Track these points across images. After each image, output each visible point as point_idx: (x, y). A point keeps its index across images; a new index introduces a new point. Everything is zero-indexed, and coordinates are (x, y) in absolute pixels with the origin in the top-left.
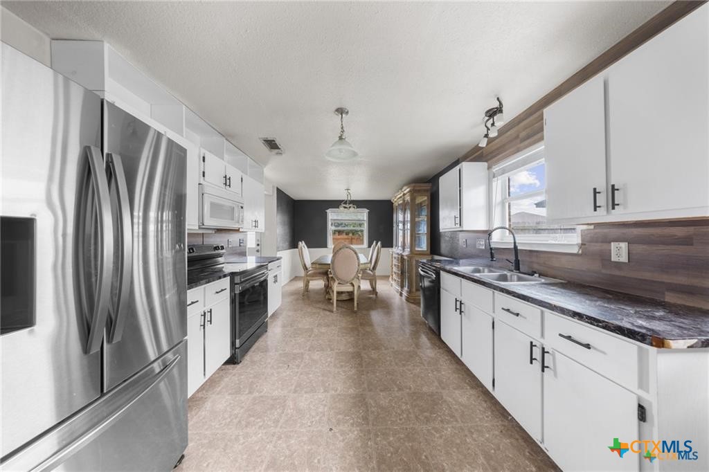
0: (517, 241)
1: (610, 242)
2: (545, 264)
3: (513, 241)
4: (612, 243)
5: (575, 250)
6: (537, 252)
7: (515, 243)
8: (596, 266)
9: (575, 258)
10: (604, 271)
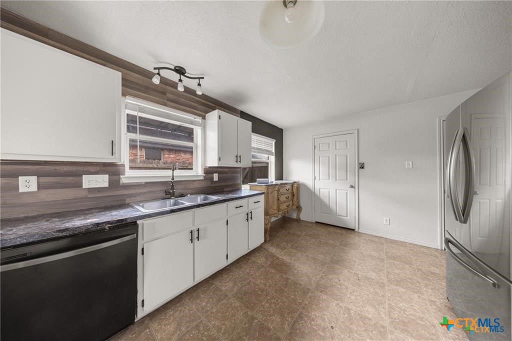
0: (174, 175)
1: (213, 173)
2: (186, 188)
3: (171, 175)
4: (214, 174)
5: (202, 178)
6: (180, 181)
7: (173, 176)
8: (209, 184)
9: (201, 182)
10: (212, 185)
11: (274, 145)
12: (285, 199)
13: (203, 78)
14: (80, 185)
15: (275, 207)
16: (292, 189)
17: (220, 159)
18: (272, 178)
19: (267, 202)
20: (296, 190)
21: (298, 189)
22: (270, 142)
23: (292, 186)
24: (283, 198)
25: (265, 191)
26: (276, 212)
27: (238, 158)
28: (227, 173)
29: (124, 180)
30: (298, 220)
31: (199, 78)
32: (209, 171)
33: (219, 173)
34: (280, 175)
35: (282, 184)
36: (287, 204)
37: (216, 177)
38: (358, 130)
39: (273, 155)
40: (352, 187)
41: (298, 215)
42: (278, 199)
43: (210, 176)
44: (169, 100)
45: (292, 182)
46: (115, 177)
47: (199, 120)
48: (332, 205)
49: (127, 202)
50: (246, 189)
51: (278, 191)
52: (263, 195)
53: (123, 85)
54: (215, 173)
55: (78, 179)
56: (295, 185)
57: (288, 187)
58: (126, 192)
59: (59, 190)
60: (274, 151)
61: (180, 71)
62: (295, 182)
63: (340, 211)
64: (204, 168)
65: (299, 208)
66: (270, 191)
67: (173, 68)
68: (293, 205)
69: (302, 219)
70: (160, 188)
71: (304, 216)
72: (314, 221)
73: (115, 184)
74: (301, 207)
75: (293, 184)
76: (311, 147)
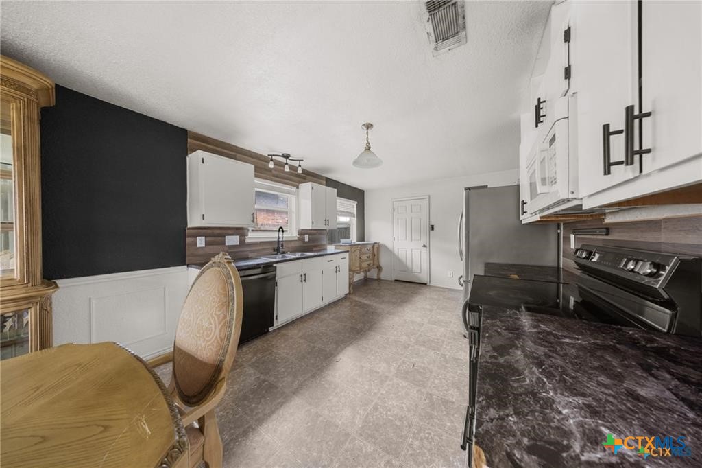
11: (355, 206)
12: (366, 258)
13: (302, 160)
14: (224, 243)
15: (357, 265)
16: (373, 250)
17: (313, 223)
18: (354, 238)
19: (351, 259)
20: (376, 250)
21: (378, 249)
22: (352, 204)
23: (373, 247)
24: (364, 257)
25: (349, 250)
26: (358, 269)
27: (327, 222)
28: (315, 234)
29: (248, 240)
30: (379, 280)
31: (300, 160)
32: (302, 233)
33: (309, 234)
34: (361, 237)
35: (363, 244)
36: (368, 263)
37: (307, 238)
38: (429, 196)
39: (354, 217)
40: (425, 246)
41: (379, 274)
42: (360, 258)
43: (302, 237)
44: (274, 176)
45: (373, 242)
46: (242, 238)
47: (294, 189)
48: (409, 264)
49: (250, 256)
50: (331, 249)
51: (360, 250)
52: (348, 253)
53: (255, 171)
54: (307, 234)
55: (223, 238)
56: (376, 246)
57: (370, 247)
58: (248, 249)
59: (215, 247)
60: (355, 213)
61: (286, 156)
62: (375, 243)
63: (415, 269)
64: (299, 231)
65: (379, 268)
66: (353, 250)
67: (281, 154)
68: (373, 265)
69: (382, 278)
70: (269, 247)
71: (383, 276)
72: (393, 279)
73: (242, 242)
74: (381, 267)
75: (373, 245)
76: (391, 210)
